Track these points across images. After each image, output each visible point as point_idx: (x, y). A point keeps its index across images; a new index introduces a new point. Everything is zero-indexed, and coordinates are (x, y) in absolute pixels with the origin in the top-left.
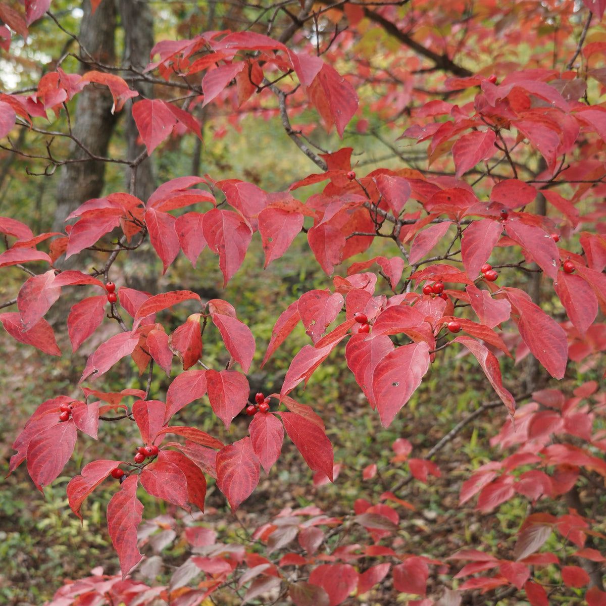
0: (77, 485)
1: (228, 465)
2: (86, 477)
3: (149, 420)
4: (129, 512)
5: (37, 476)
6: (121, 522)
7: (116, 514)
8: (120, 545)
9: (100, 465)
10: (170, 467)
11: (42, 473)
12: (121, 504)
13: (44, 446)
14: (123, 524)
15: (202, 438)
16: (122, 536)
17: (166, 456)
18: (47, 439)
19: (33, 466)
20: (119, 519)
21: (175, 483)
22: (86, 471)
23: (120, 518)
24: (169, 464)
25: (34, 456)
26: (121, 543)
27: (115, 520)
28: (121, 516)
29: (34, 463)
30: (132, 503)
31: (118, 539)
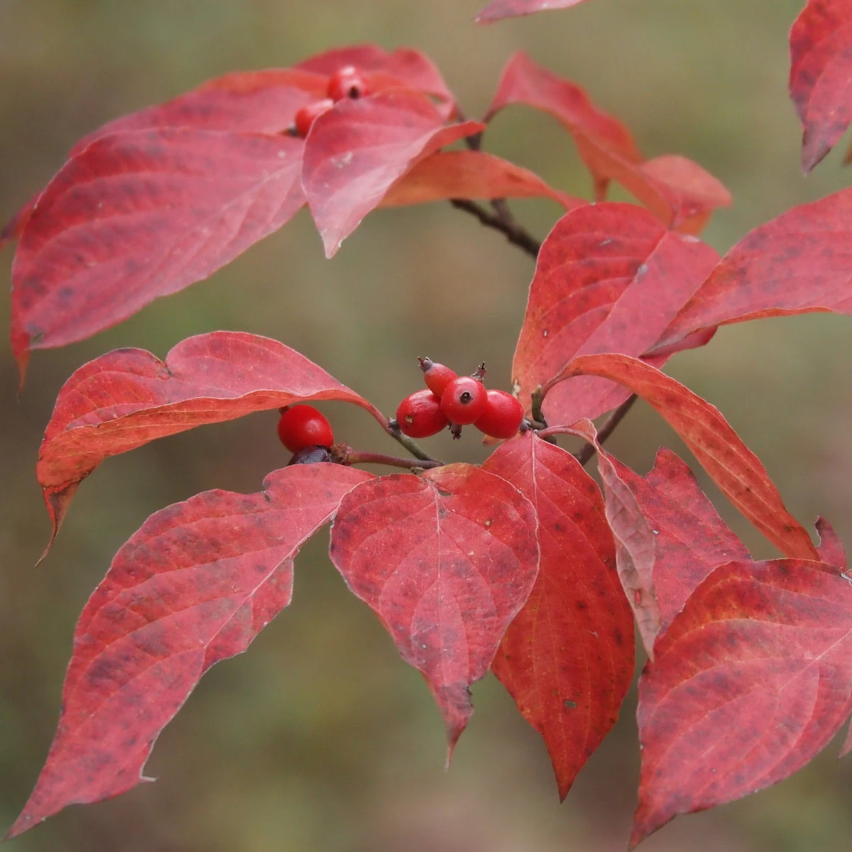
0: (117, 385)
1: (752, 638)
2: (177, 375)
3: (615, 308)
4: (224, 591)
5: (42, 291)
6: (162, 613)
7: (166, 567)
8: (94, 694)
9: (266, 359)
10: (514, 514)
11: (68, 292)
12: (214, 544)
13: (151, 189)
14: (164, 622)
15: (742, 479)
16: (131, 666)
17: (536, 465)
18: (182, 168)
19: (51, 243)
20: (164, 594)
21: (485, 589)
22: (193, 351)
23: (170, 597)
24: (518, 501)
25: (83, 207)
26: (105, 692)
27: (142, 589)
28: (180, 588)
29: (64, 235)
30: (261, 569)
31: (103, 670)
